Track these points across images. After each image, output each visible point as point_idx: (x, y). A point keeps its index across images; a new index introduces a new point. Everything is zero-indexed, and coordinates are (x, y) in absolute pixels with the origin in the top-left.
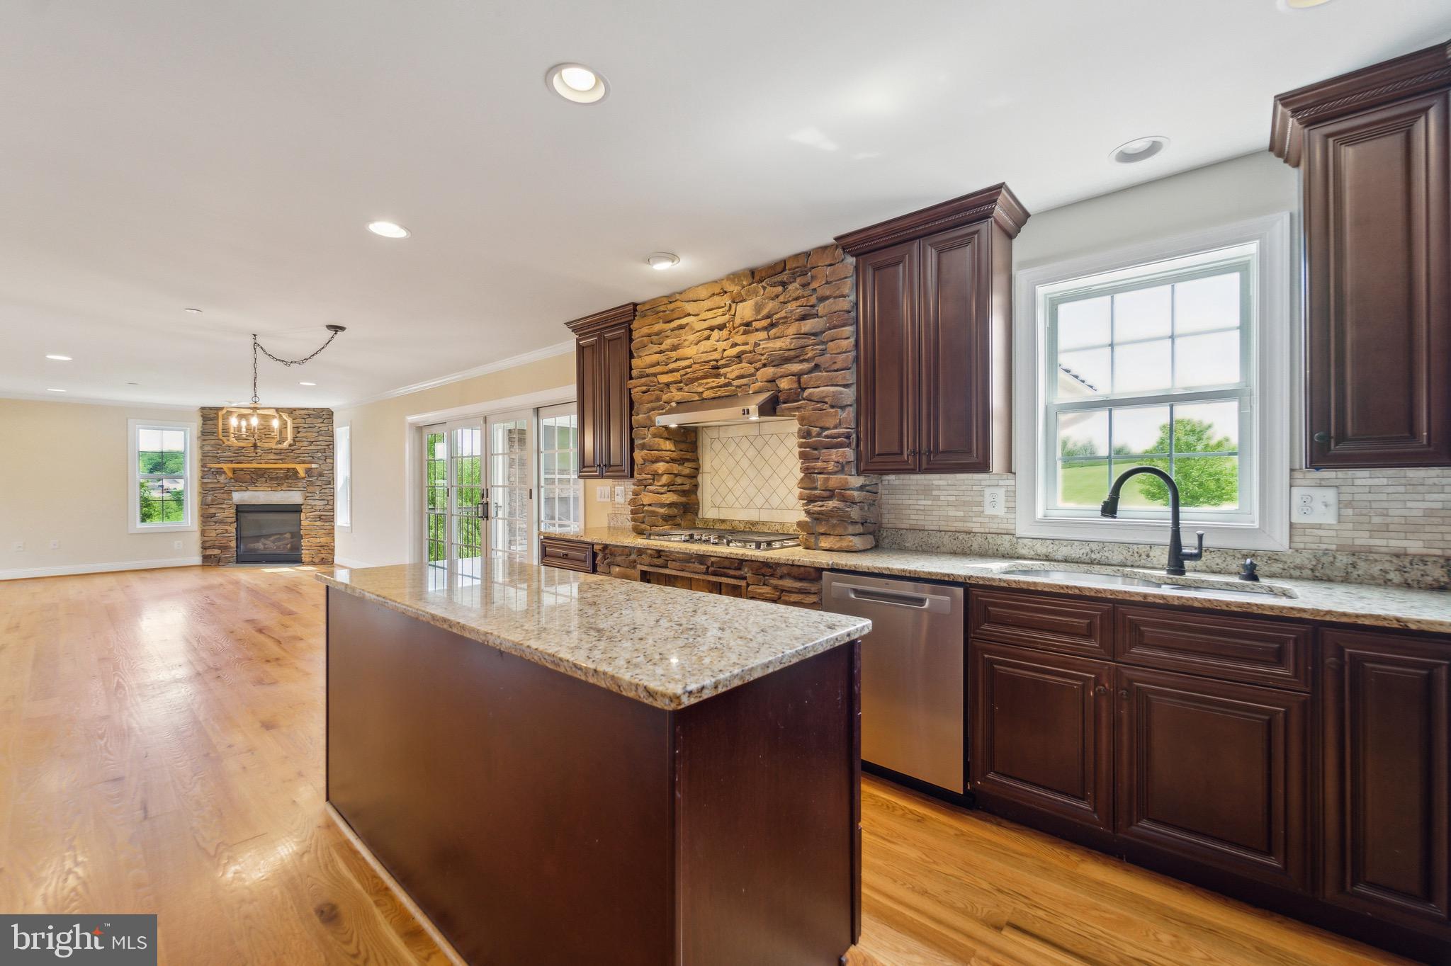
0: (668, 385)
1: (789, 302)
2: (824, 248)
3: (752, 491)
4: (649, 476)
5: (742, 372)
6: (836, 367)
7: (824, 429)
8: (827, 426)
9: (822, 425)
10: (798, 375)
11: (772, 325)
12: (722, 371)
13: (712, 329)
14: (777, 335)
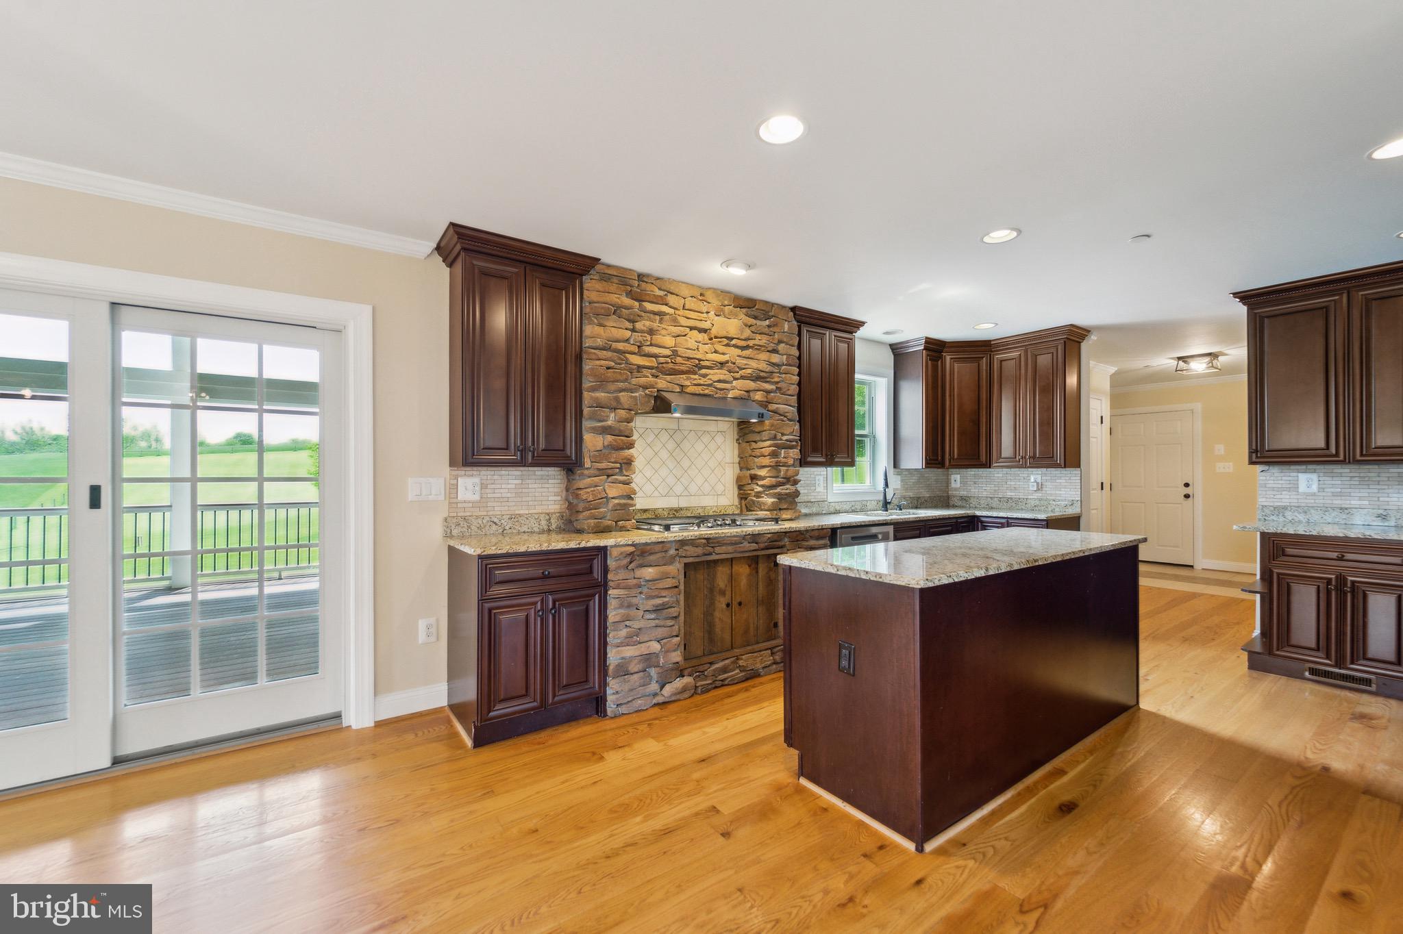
0: (640, 368)
1: (756, 333)
2: (784, 307)
3: (671, 480)
4: (618, 465)
5: (722, 377)
6: (789, 393)
7: (783, 434)
8: (785, 432)
9: (783, 431)
10: (768, 392)
11: (747, 347)
12: (703, 371)
13: (692, 328)
14: (751, 356)
